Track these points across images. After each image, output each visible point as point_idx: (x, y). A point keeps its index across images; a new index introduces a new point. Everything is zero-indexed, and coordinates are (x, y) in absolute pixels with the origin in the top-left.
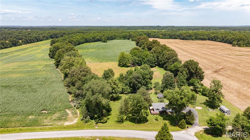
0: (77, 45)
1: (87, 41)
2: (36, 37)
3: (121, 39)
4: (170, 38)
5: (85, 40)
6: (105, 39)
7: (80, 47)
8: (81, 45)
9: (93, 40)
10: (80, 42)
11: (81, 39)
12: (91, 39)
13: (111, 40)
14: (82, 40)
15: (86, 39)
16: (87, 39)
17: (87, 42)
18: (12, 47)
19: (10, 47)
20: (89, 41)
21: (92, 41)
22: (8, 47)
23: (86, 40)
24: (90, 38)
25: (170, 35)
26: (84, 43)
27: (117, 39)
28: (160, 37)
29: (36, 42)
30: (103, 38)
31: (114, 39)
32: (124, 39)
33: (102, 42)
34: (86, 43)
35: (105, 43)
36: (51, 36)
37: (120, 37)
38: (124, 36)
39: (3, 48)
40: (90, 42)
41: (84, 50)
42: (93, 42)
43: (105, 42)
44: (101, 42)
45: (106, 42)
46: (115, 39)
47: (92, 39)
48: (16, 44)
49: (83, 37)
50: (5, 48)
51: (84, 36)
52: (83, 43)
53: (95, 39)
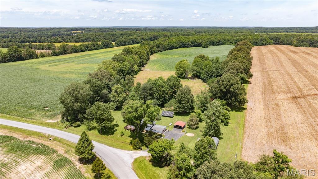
0: (167, 50)
1: (183, 45)
2: (132, 39)
4: (310, 46)
6: (206, 44)
9: (192, 44)
12: (190, 43)
13: (218, 45)
14: (177, 44)
15: (183, 43)
16: (185, 43)
17: (184, 47)
18: (103, 49)
19: (100, 49)
20: (187, 45)
21: (190, 46)
22: (99, 48)
24: (188, 41)
25: (312, 42)
26: (179, 47)
27: (227, 45)
28: (293, 44)
29: (131, 44)
30: (204, 43)
31: (222, 44)
36: (151, 38)
39: (93, 50)
40: (188, 47)
42: (192, 47)
43: (205, 48)
44: (201, 47)
45: (207, 48)
46: (224, 44)
48: (107, 46)
50: (96, 49)
52: (177, 48)
53: (195, 43)
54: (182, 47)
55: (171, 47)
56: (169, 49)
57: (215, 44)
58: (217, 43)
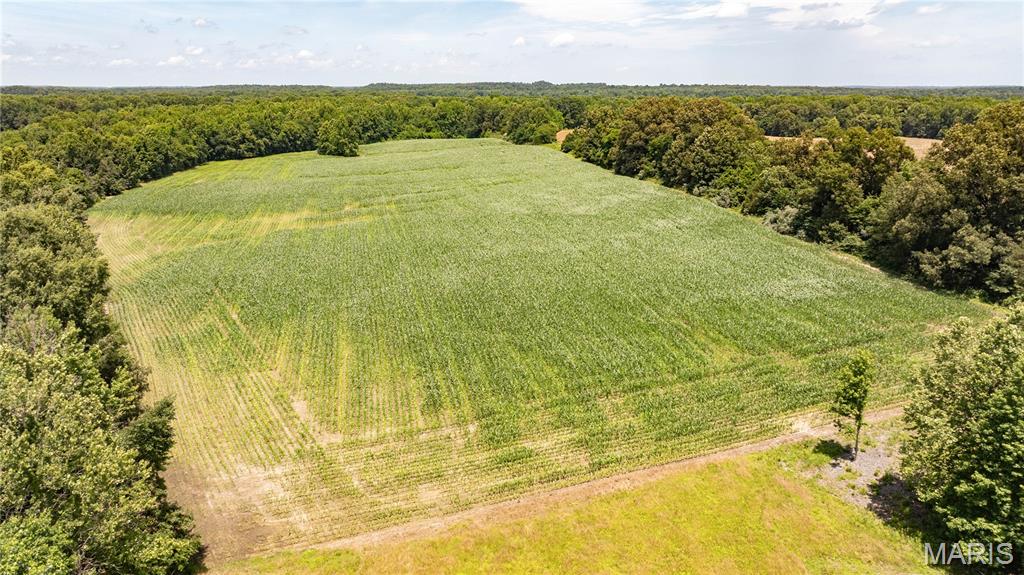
0: (145, 179)
3: (431, 134)
5: (208, 142)
6: (346, 135)
7: (165, 197)
8: (179, 177)
9: (260, 142)
10: (167, 159)
11: (173, 133)
12: (248, 133)
14: (184, 142)
15: (214, 134)
16: (222, 136)
17: (218, 156)
20: (236, 146)
21: (251, 150)
23: (212, 140)
24: (238, 126)
26: (200, 161)
27: (408, 138)
30: (329, 127)
31: (386, 138)
32: (449, 137)
33: (323, 151)
34: (212, 163)
35: (342, 159)
37: (419, 126)
38: (443, 117)
40: (240, 157)
41: (199, 229)
42: (261, 154)
43: (343, 154)
44: (316, 152)
45: (354, 154)
46: (394, 137)
47: (256, 133)
49: (190, 125)
51: (198, 117)
52: (189, 164)
53: (273, 135)
54: (211, 158)
55: (159, 159)
56: (155, 174)
57: (360, 138)
58: (366, 130)
